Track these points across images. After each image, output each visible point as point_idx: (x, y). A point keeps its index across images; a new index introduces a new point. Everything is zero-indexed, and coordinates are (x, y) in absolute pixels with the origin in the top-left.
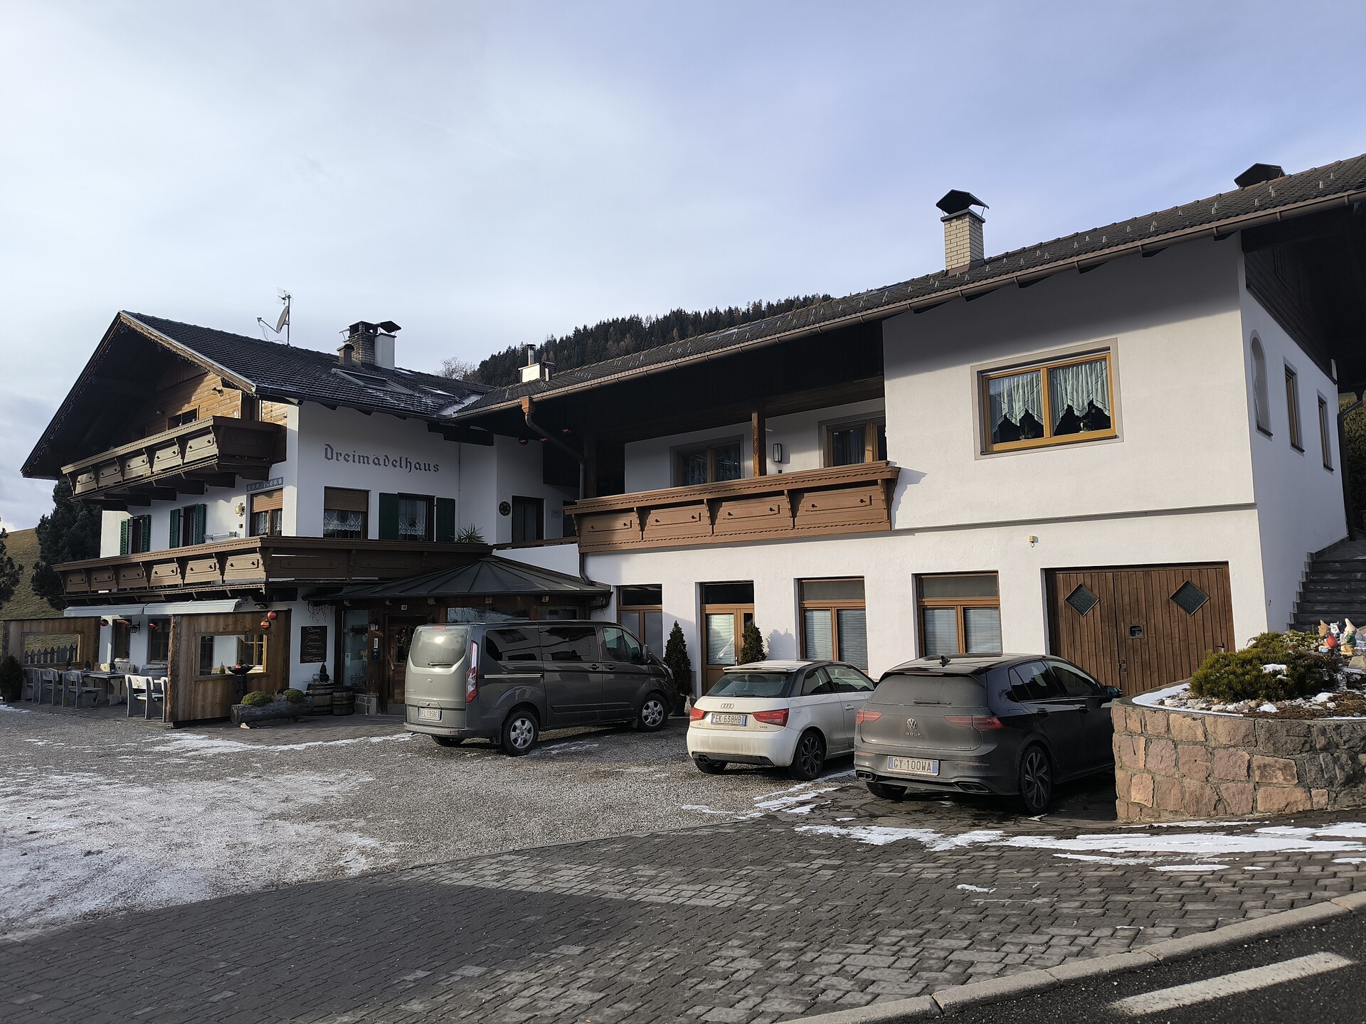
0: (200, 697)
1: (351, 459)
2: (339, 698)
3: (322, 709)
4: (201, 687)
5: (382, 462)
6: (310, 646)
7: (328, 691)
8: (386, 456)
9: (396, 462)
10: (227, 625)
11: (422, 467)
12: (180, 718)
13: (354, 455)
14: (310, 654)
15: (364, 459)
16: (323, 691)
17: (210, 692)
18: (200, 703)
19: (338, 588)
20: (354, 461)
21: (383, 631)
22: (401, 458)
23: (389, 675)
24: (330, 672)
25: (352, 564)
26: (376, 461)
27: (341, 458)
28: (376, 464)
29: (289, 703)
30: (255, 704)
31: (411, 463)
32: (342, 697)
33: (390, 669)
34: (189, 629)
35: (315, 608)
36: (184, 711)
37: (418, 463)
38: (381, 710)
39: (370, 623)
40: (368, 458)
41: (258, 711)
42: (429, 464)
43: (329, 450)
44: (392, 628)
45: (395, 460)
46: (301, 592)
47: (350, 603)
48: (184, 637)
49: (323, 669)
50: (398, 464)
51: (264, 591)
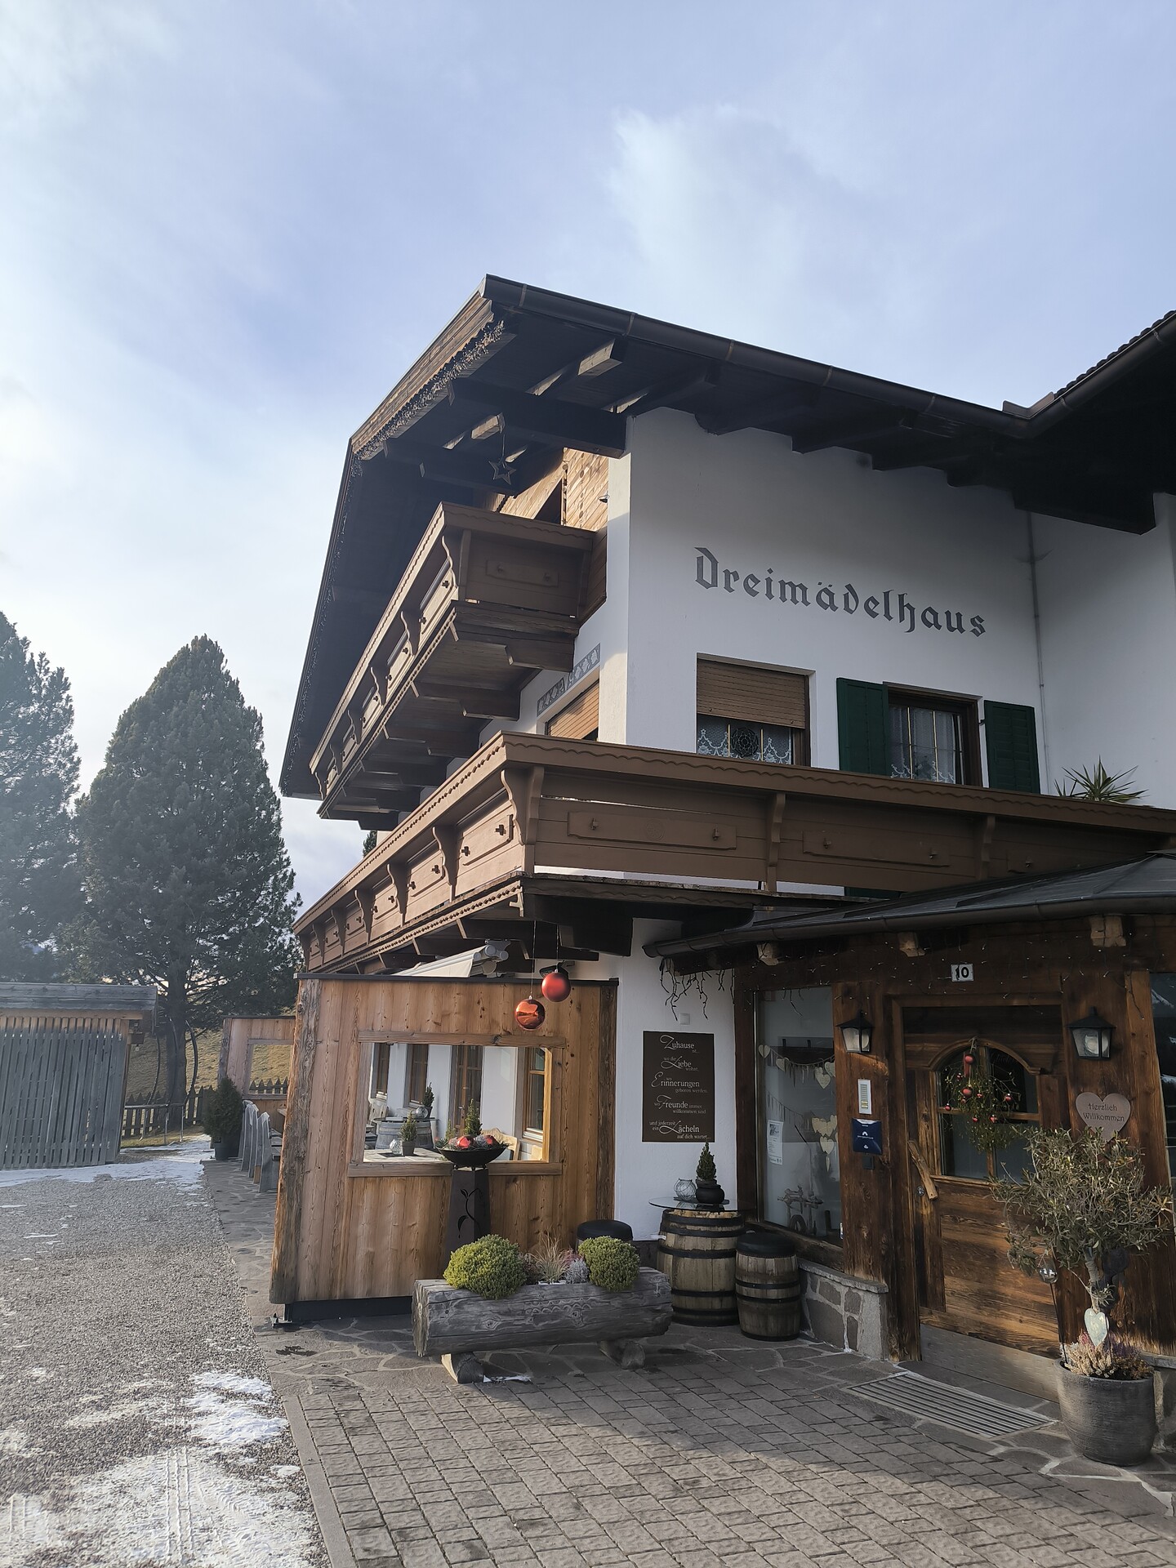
0: (363, 1228)
1: (761, 588)
2: (756, 1274)
3: (705, 1303)
4: (368, 1195)
5: (839, 601)
6: (669, 1091)
7: (723, 1244)
8: (849, 587)
9: (877, 604)
10: (445, 1015)
11: (942, 620)
12: (305, 1292)
13: (769, 581)
14: (669, 1115)
15: (793, 591)
16: (705, 1244)
17: (391, 1216)
18: (362, 1250)
19: (734, 909)
20: (770, 595)
21: (889, 1056)
22: (886, 595)
23: (919, 1217)
24: (727, 1177)
25: (775, 838)
26: (825, 598)
27: (739, 586)
28: (825, 606)
29: (594, 1293)
30: (478, 1290)
31: (912, 610)
32: (764, 1274)
33: (918, 1198)
34: (342, 1020)
35: (679, 979)
36: (316, 1269)
37: (930, 609)
38: (901, 1346)
39: (843, 1026)
40: (804, 589)
41: (486, 1317)
42: (959, 616)
43: (707, 563)
44: (918, 1047)
45: (872, 599)
46: (642, 930)
47: (777, 955)
48: (327, 1043)
49: (707, 1167)
50: (880, 609)
51: (519, 904)
